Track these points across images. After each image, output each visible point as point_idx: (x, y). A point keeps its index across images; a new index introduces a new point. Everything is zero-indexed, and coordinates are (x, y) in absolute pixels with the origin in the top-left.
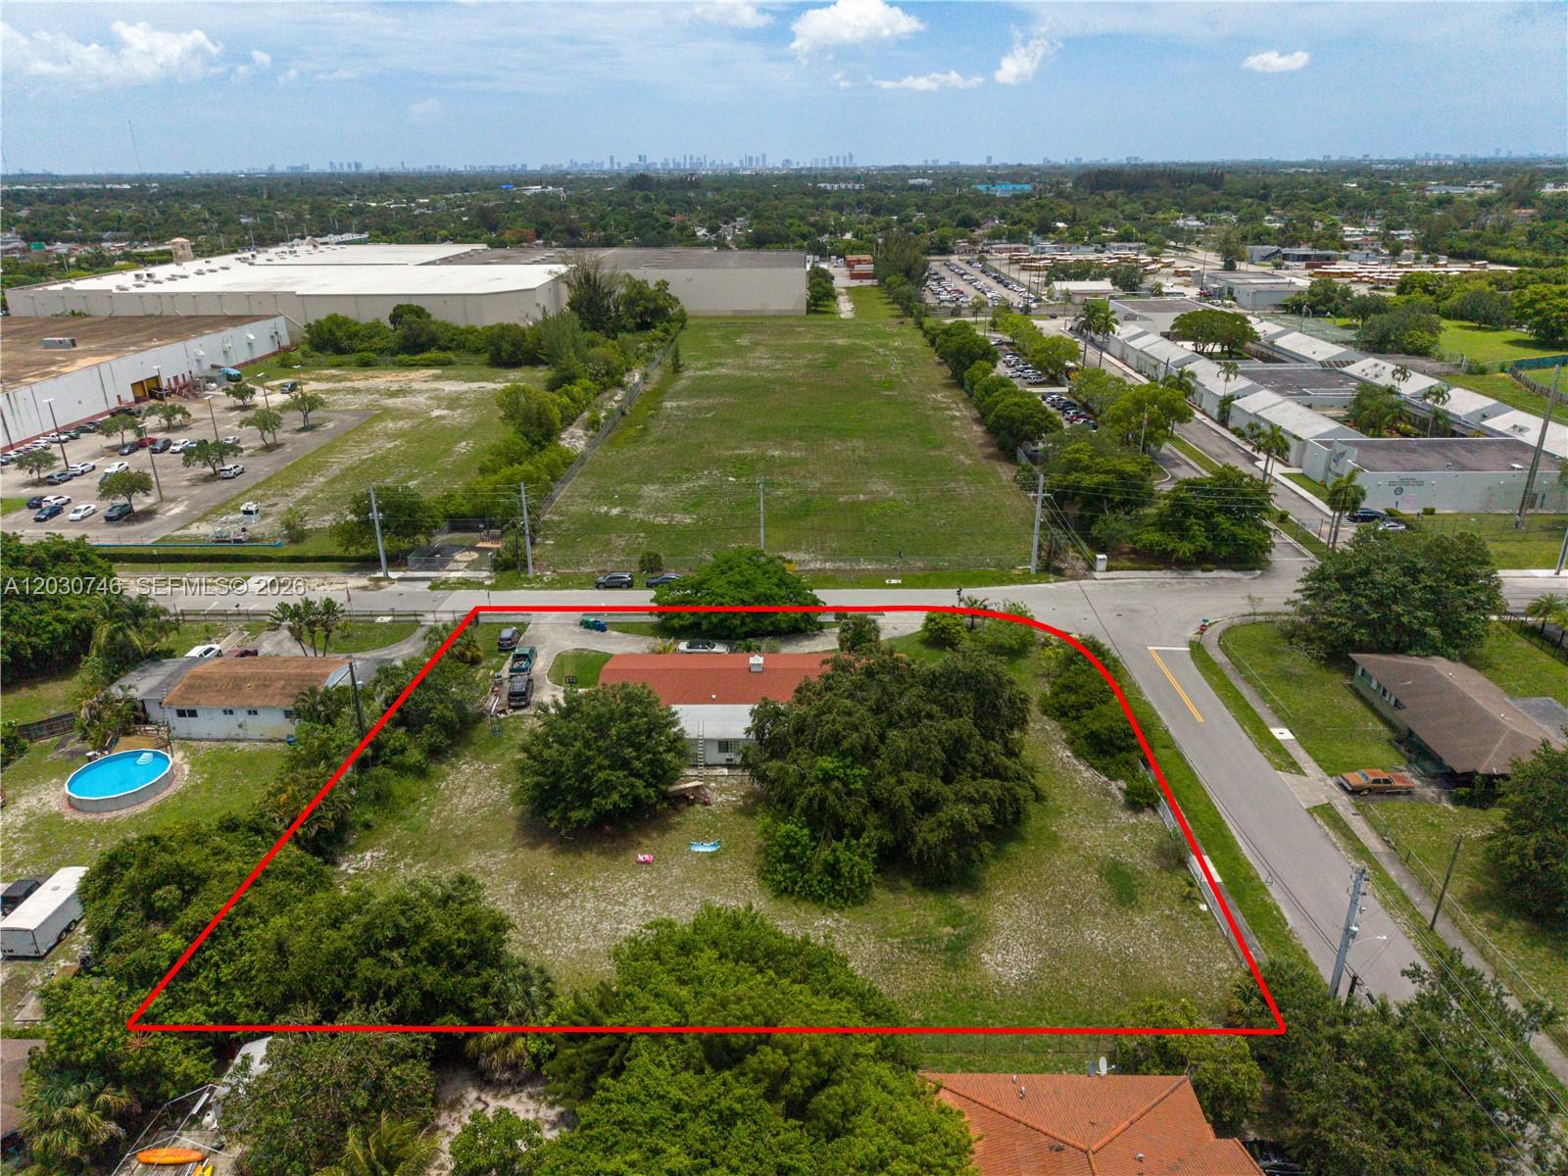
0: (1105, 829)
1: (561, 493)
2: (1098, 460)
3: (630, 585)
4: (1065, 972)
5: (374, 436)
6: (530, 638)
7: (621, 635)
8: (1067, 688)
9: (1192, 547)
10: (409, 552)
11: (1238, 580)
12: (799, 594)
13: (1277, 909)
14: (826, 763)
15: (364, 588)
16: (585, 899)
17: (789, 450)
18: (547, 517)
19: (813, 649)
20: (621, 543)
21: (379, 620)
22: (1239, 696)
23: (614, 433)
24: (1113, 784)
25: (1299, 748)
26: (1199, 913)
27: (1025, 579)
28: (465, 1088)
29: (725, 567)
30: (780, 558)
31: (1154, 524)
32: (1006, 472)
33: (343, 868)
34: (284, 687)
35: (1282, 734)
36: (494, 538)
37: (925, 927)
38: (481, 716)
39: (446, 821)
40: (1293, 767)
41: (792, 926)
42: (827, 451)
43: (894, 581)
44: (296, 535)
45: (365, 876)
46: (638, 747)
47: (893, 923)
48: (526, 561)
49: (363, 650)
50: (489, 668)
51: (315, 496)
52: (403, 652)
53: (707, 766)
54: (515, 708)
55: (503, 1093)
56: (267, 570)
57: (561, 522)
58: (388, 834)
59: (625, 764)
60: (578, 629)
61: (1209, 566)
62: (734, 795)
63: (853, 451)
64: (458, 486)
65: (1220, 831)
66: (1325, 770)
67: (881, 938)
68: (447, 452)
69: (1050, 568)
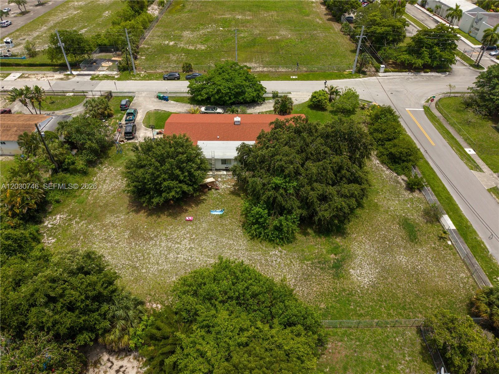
0: (399, 200)
1: (148, 35)
2: (383, 20)
3: (178, 79)
4: (390, 280)
5: (69, 8)
6: (135, 104)
7: (175, 103)
8: (376, 130)
9: (423, 62)
10: (81, 61)
11: (439, 76)
12: (255, 84)
13: (483, 243)
14: (277, 180)
15: (62, 79)
16: (161, 241)
17: (245, 15)
18: (142, 46)
19: (261, 111)
20: (174, 58)
21: (68, 94)
22: (448, 133)
23: (171, 8)
24: (399, 177)
25: (479, 158)
26: (448, 246)
27: (350, 76)
28: (102, 353)
29: (221, 71)
30: (246, 66)
31: (406, 51)
32: (337, 27)
33: (45, 224)
34: (16, 131)
35: (470, 151)
36: (119, 56)
37: (322, 255)
38: (113, 143)
39: (96, 198)
40: (477, 168)
41: (259, 255)
42: (261, 16)
43: (294, 77)
44: (33, 54)
45: (56, 228)
46: (182, 169)
47: (307, 253)
48: (132, 67)
49: (60, 109)
50: (116, 119)
51: (42, 36)
52: (78, 111)
53: (217, 170)
54: (128, 139)
55: (121, 356)
56: (18, 70)
57: (149, 48)
58: (69, 205)
59: (176, 178)
60: (156, 100)
61: (428, 70)
62: (229, 185)
63: (272, 16)
64: (103, 31)
65: (450, 201)
66: (492, 169)
67: (302, 261)
68: (100, 16)
69: (360, 72)
